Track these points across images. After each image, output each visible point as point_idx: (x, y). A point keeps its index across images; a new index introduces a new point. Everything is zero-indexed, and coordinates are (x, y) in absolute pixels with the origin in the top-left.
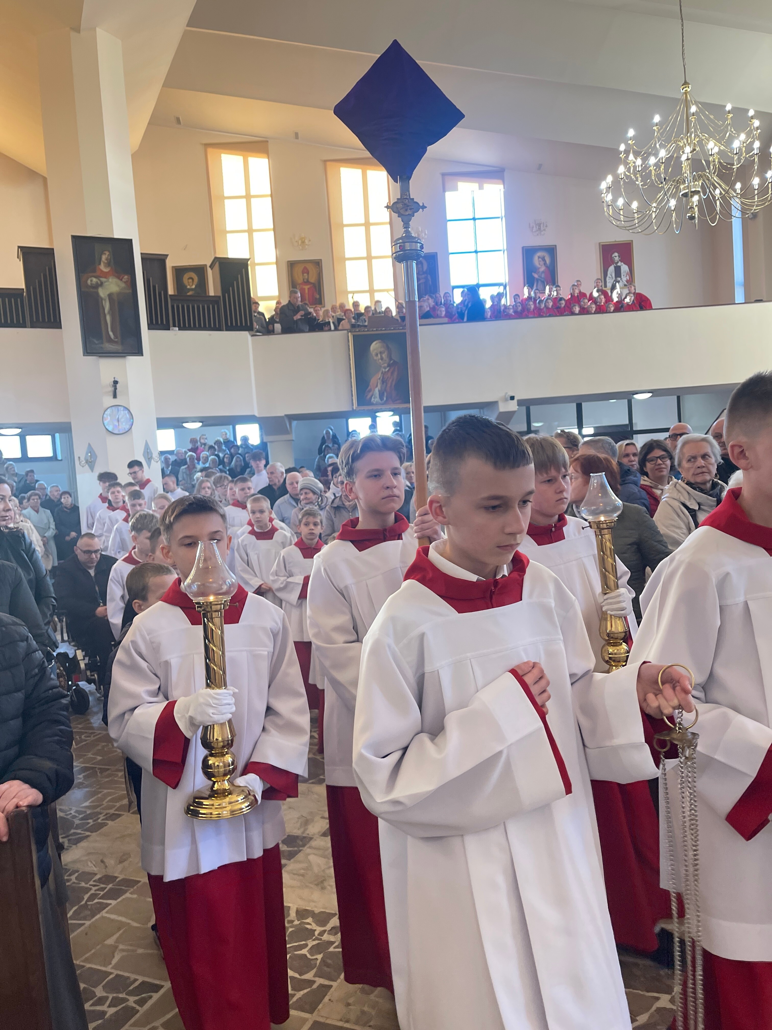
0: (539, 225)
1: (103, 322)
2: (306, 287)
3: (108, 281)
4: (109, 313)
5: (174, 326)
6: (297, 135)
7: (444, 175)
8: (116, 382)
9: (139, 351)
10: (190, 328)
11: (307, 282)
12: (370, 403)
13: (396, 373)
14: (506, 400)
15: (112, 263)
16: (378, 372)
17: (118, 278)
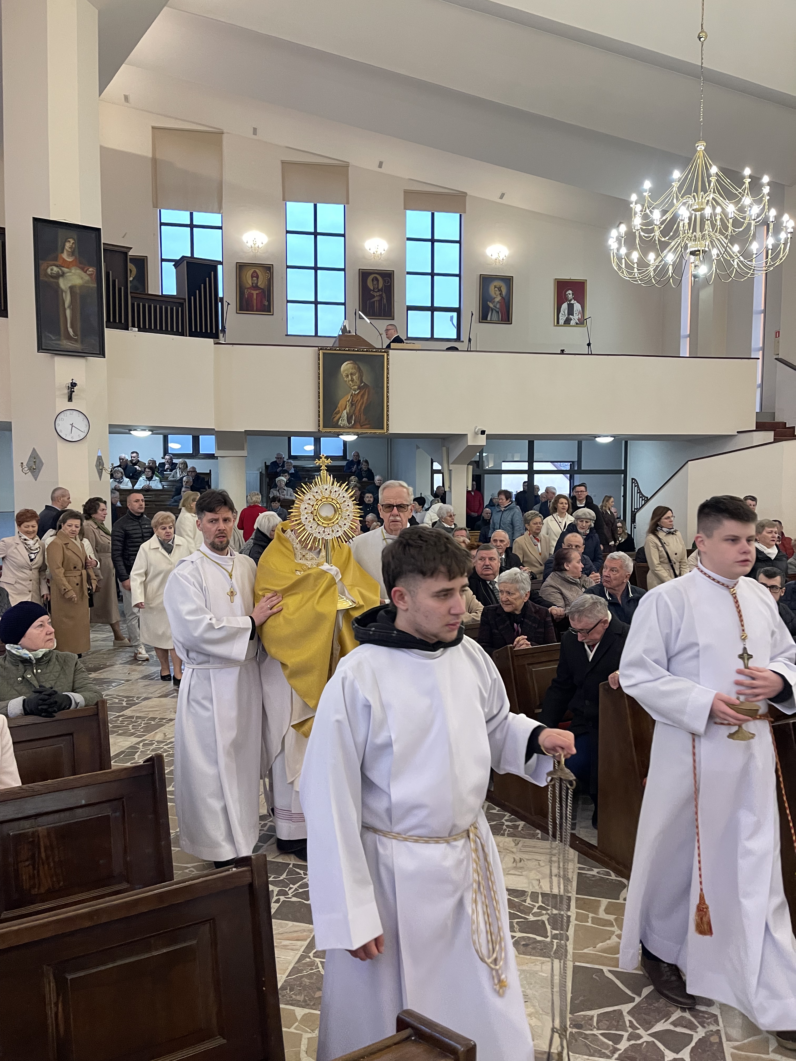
1: (61, 317)
2: (255, 293)
3: (70, 272)
4: (69, 307)
5: (133, 326)
6: (255, 131)
7: (406, 192)
8: (74, 385)
9: (101, 353)
10: (150, 330)
11: (256, 287)
12: (336, 426)
14: (476, 434)
15: (76, 253)
16: (347, 394)
17: (82, 269)
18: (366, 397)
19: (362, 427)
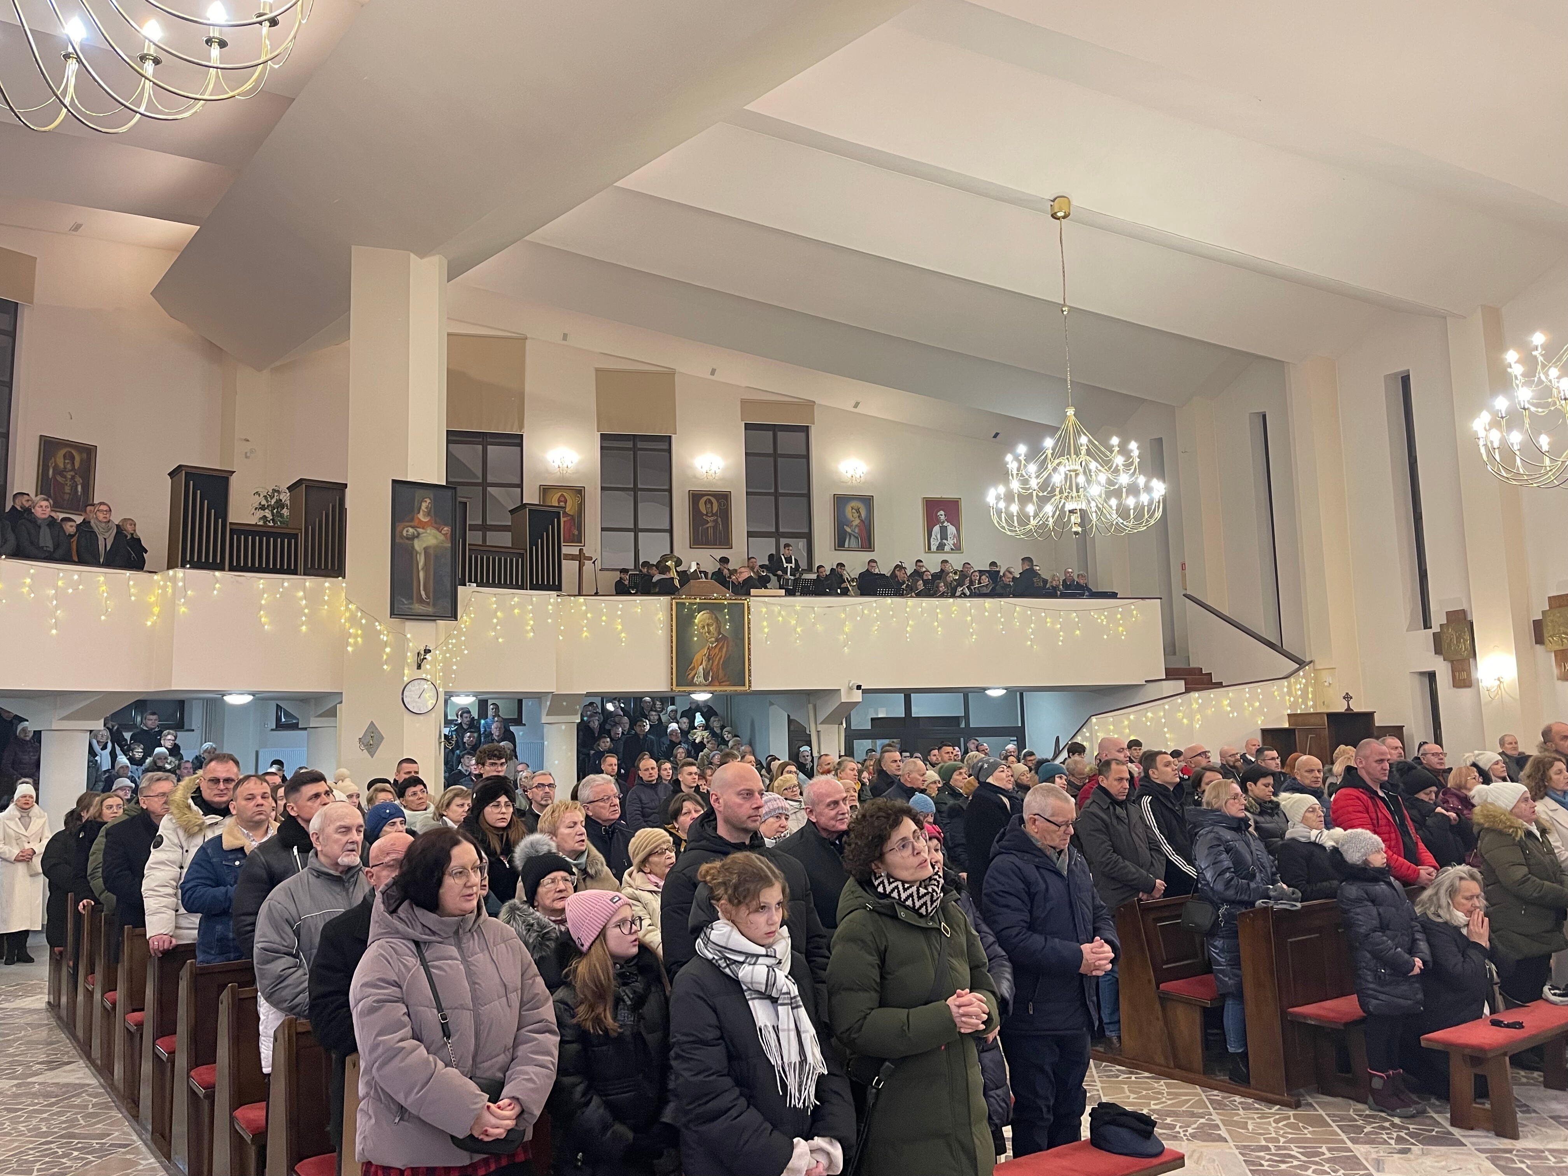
1: (415, 579)
3: (426, 532)
4: (423, 569)
5: (470, 581)
6: (565, 337)
7: (743, 401)
9: (453, 615)
10: (487, 585)
12: (691, 683)
14: (851, 689)
15: (432, 513)
16: (703, 648)
17: (438, 529)
18: (724, 650)
19: (720, 684)
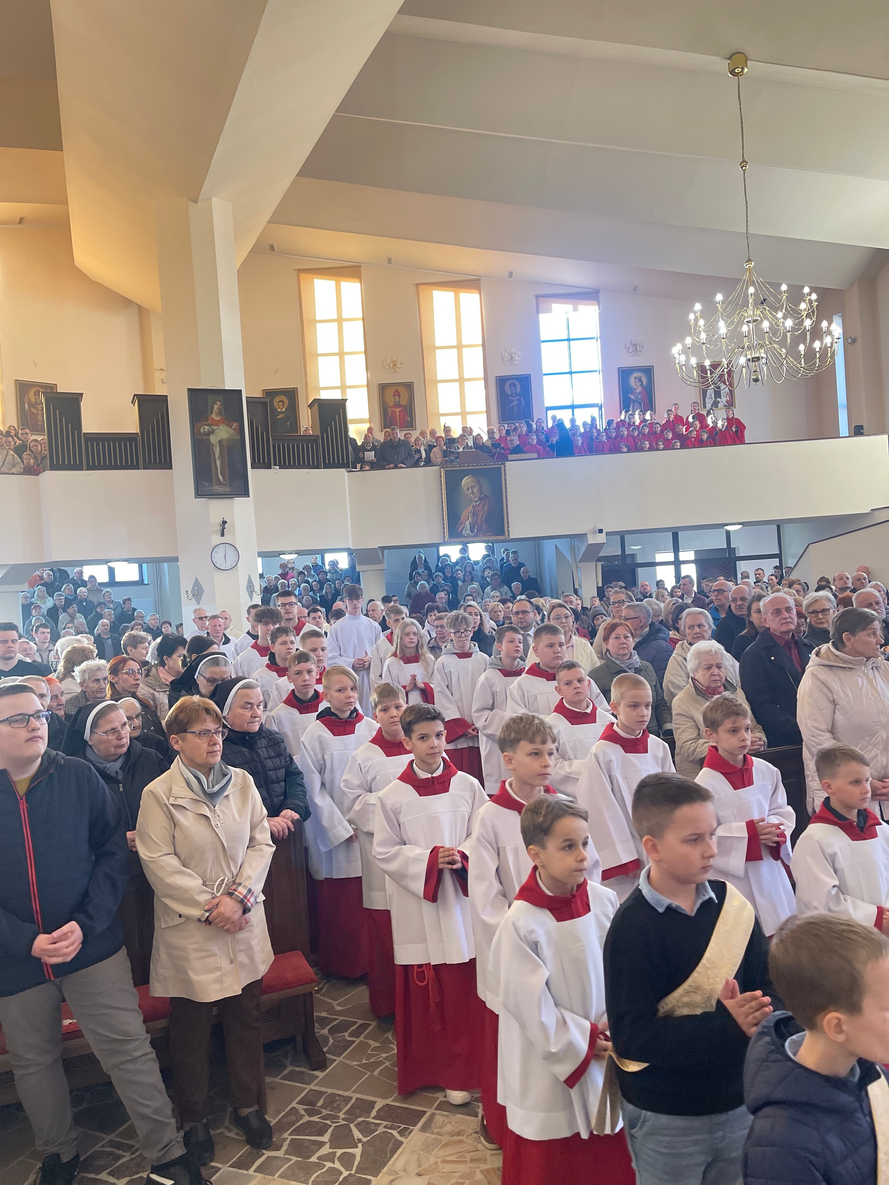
0: (636, 345)
1: (213, 466)
2: (397, 410)
3: (219, 429)
4: (218, 458)
5: (275, 465)
6: (390, 261)
7: (537, 297)
8: (224, 522)
9: (246, 493)
10: (290, 467)
11: (398, 405)
12: (461, 535)
13: (486, 507)
14: (594, 532)
15: (223, 412)
16: (469, 506)
17: (228, 425)
19: (484, 534)
